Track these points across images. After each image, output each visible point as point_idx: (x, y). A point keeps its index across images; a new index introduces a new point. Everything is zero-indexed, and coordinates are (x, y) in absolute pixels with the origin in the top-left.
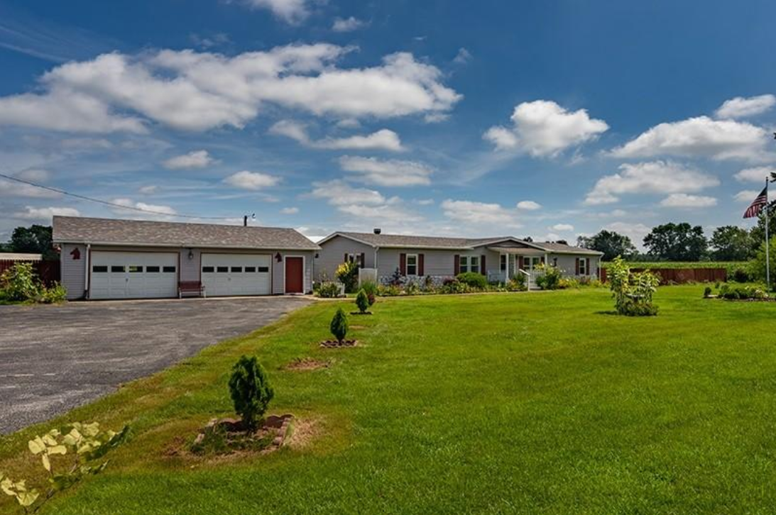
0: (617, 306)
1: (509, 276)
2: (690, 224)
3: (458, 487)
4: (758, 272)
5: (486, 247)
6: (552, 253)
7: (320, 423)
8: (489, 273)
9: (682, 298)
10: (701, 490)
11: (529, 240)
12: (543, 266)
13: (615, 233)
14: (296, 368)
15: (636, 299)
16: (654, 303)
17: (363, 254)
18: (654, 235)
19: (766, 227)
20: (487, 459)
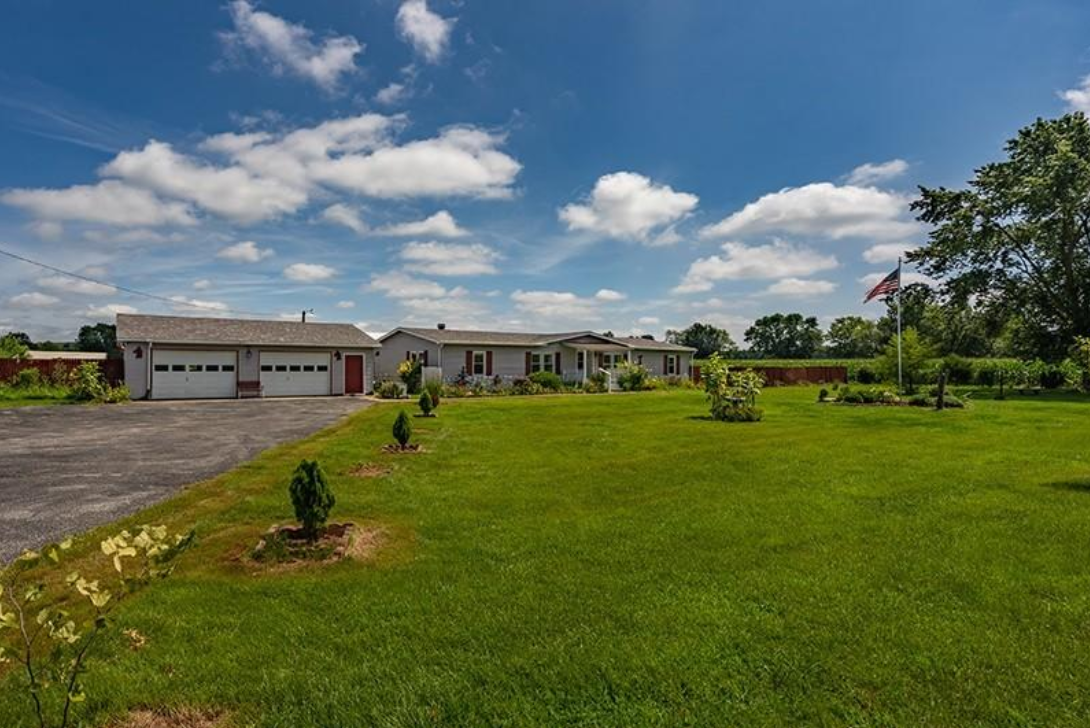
0: (713, 411)
1: (588, 377)
2: (801, 314)
3: (532, 609)
4: (887, 372)
5: (560, 343)
6: (637, 350)
7: (383, 533)
8: (564, 372)
9: (791, 401)
10: (816, 626)
11: (610, 334)
12: (626, 364)
13: (710, 326)
14: (357, 474)
15: (735, 403)
16: (756, 407)
17: (426, 352)
18: (757, 328)
19: (898, 317)
20: (565, 579)
